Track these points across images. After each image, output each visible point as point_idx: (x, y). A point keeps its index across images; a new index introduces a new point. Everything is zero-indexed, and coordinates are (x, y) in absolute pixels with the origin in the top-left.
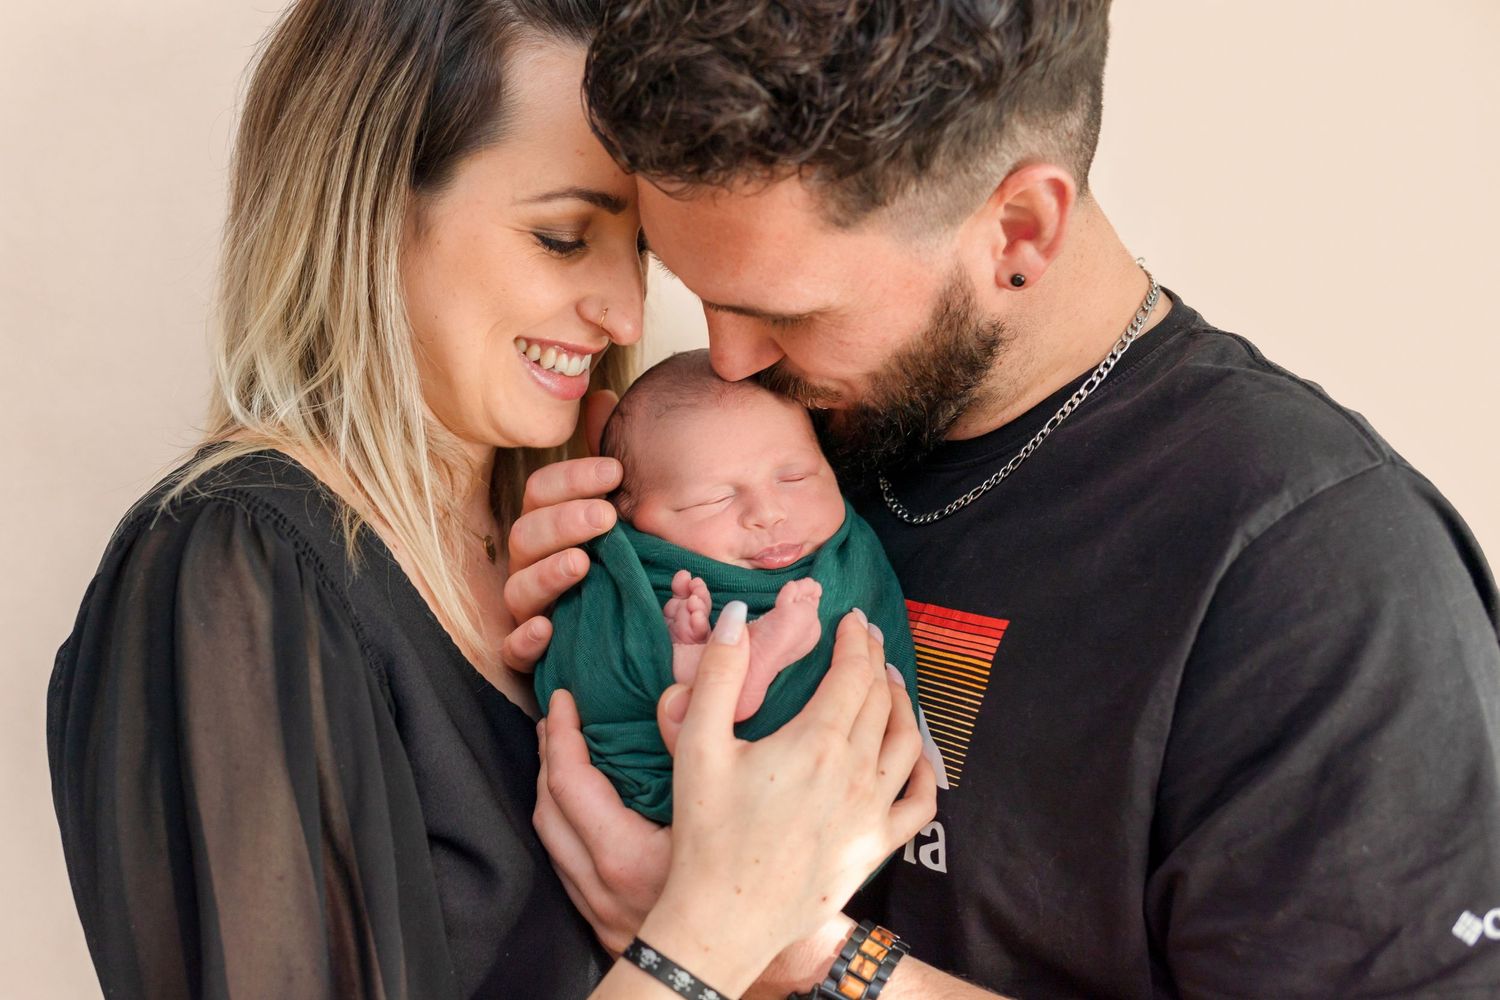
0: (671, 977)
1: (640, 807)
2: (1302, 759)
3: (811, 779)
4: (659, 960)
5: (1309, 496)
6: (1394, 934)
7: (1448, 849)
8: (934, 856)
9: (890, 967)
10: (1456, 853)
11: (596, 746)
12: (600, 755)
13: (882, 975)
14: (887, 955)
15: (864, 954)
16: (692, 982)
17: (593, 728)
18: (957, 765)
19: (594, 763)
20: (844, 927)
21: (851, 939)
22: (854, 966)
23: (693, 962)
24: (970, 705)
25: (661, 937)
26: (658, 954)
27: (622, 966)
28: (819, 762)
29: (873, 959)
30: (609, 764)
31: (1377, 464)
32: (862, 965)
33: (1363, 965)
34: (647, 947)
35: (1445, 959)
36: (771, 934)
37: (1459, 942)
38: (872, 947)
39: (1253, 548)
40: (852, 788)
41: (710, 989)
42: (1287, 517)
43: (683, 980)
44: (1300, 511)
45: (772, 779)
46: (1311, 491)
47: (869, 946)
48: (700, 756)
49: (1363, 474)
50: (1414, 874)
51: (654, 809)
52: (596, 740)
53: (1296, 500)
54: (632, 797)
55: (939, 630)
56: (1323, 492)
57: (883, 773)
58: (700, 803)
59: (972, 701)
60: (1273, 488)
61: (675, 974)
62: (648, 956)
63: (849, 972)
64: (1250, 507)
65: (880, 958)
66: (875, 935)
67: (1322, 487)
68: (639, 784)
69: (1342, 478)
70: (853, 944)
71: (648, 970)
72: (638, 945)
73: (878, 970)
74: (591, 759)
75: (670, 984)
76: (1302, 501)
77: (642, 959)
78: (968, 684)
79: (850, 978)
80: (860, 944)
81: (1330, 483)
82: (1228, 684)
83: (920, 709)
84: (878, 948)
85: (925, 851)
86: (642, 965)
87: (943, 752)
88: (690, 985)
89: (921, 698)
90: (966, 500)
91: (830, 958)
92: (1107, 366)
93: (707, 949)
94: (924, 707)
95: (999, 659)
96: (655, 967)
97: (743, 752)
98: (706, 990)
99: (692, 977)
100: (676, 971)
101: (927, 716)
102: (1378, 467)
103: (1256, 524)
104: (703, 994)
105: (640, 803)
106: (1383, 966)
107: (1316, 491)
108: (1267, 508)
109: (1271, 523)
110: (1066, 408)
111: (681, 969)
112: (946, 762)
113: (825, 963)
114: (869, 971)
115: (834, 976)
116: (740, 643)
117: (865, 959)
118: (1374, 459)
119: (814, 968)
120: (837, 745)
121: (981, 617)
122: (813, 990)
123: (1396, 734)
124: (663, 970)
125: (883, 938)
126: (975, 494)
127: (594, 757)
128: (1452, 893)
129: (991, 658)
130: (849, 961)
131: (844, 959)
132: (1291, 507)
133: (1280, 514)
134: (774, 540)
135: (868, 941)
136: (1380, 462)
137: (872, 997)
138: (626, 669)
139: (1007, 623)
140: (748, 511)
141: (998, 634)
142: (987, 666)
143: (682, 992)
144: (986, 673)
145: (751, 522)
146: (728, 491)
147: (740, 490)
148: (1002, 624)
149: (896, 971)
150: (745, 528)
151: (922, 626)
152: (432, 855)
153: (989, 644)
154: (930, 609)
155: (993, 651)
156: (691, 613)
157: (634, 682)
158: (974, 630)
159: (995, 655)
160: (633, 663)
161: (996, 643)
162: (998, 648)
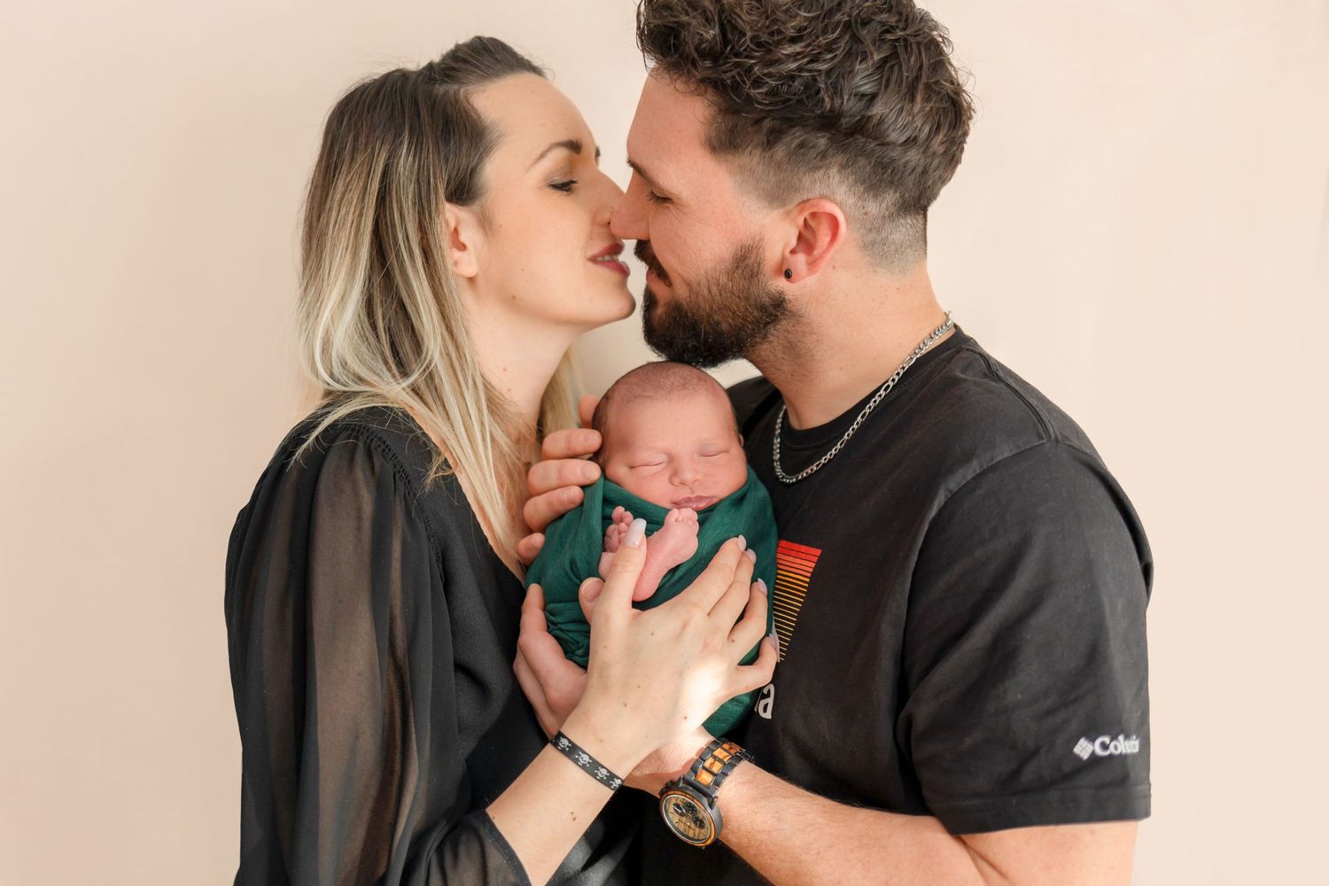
0: (577, 757)
1: (577, 659)
2: (979, 637)
3: (677, 637)
4: (570, 746)
5: (990, 464)
6: (1035, 752)
7: (1073, 696)
8: (765, 707)
9: (731, 766)
10: (1076, 700)
11: (552, 619)
12: (555, 624)
13: (725, 771)
14: (731, 758)
15: (715, 758)
16: (591, 761)
17: (551, 606)
18: (786, 641)
19: (549, 631)
20: (704, 740)
21: (708, 747)
22: (707, 764)
23: (591, 747)
25: (574, 732)
26: (570, 742)
27: (549, 748)
28: (685, 626)
29: (721, 761)
30: (561, 630)
31: (1042, 442)
32: (712, 764)
33: (1017, 772)
34: (565, 737)
35: (1067, 769)
36: (647, 736)
37: (1078, 758)
38: (721, 753)
39: (954, 499)
41: (603, 767)
42: (974, 478)
43: (585, 759)
44: (983, 473)
45: (652, 634)
46: (992, 460)
47: (719, 753)
49: (1032, 448)
50: (1050, 712)
52: (551, 614)
53: (981, 467)
54: (573, 653)
55: (787, 558)
56: (1000, 461)
57: (733, 641)
59: (798, 604)
60: (966, 458)
61: (579, 755)
62: (564, 742)
63: (704, 768)
64: (950, 471)
65: (725, 760)
66: (726, 746)
67: (1000, 458)
68: (578, 643)
69: (1014, 452)
70: (709, 750)
71: (563, 751)
72: (560, 735)
73: (723, 768)
74: (548, 627)
75: (576, 761)
76: (985, 467)
77: (561, 745)
78: (797, 593)
80: (713, 751)
81: (1006, 455)
82: (938, 588)
84: (725, 754)
85: (763, 702)
86: (560, 749)
88: (589, 763)
90: (812, 470)
91: (693, 759)
93: (601, 741)
96: (567, 749)
97: (638, 618)
98: (600, 768)
99: (591, 758)
100: (581, 753)
102: (1044, 444)
103: (954, 482)
104: (598, 770)
105: (577, 656)
106: (1028, 774)
107: (995, 461)
108: (961, 472)
109: (965, 482)
110: (871, 404)
111: (584, 752)
113: (690, 761)
114: (717, 768)
115: (694, 770)
116: (640, 547)
118: (1040, 437)
119: (683, 763)
120: (698, 619)
121: (808, 547)
122: (680, 779)
123: (1040, 619)
124: (572, 751)
125: (731, 748)
126: (817, 466)
127: (552, 626)
128: (1074, 726)
130: (704, 761)
131: (702, 758)
132: (978, 471)
133: (970, 477)
135: (719, 750)
136: (1045, 441)
137: (717, 784)
138: (572, 568)
139: (820, 551)
140: (675, 473)
141: (815, 559)
142: (808, 580)
143: (583, 767)
144: (807, 585)
145: (676, 481)
146: (663, 458)
147: (671, 459)
148: (818, 552)
149: (736, 769)
150: (672, 484)
151: (779, 556)
152: (456, 677)
153: (810, 566)
154: (784, 543)
155: (811, 570)
156: (620, 533)
157: (576, 576)
158: (804, 556)
159: (812, 573)
160: (575, 564)
161: (813, 565)
162: (814, 568)
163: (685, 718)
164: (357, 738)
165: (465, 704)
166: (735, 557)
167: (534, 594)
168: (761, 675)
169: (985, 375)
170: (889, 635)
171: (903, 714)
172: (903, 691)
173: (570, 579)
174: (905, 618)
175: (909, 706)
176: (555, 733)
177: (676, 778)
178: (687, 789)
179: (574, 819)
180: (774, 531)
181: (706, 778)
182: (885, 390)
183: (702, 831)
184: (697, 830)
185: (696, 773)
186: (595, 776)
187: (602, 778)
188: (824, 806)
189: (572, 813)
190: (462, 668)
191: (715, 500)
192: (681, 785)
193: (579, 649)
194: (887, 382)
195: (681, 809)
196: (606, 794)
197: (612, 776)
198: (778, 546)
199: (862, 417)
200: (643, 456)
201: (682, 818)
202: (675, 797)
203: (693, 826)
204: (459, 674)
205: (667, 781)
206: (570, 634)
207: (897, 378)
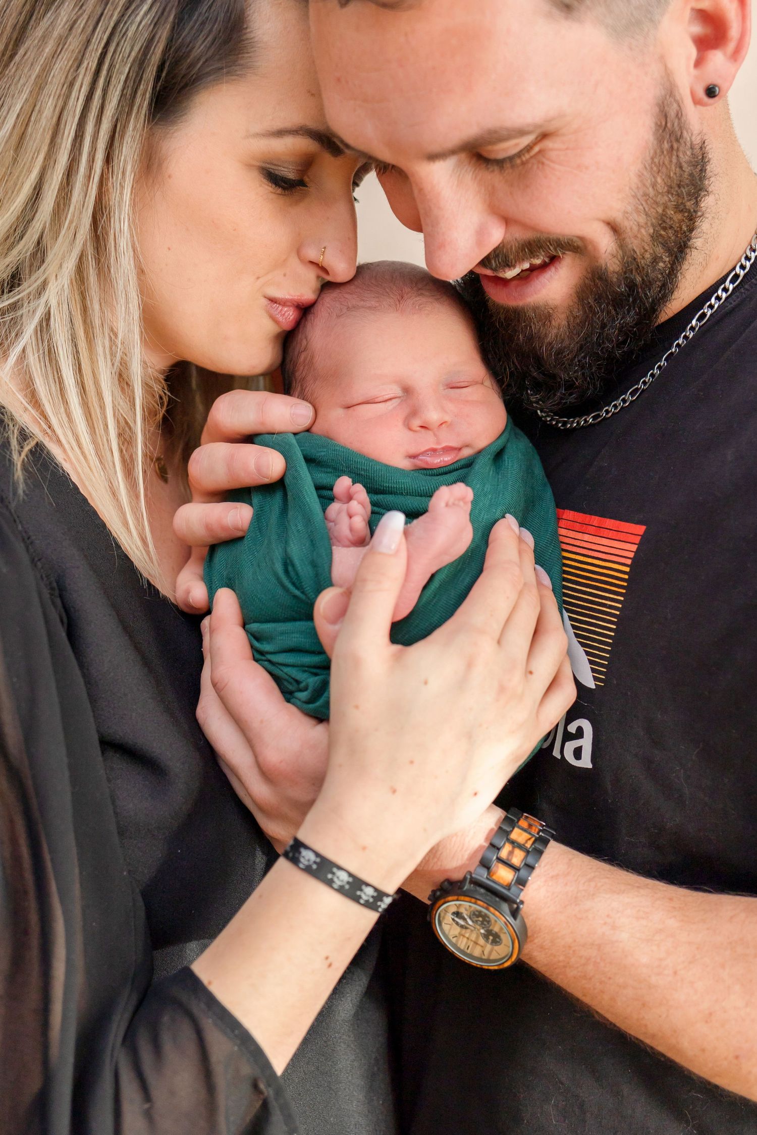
0: (330, 876)
1: (299, 703)
3: (462, 684)
4: (318, 860)
8: (578, 753)
9: (537, 851)
11: (258, 644)
12: (261, 653)
13: (530, 860)
14: (534, 843)
15: (513, 842)
16: (351, 880)
17: (254, 627)
18: (602, 665)
19: (256, 661)
20: (494, 816)
21: (500, 828)
22: (504, 853)
23: (351, 860)
24: (611, 607)
25: (320, 838)
26: (317, 855)
27: (282, 864)
28: (470, 665)
29: (521, 847)
30: (270, 661)
32: (511, 853)
34: (307, 847)
36: (425, 830)
38: (520, 835)
40: (502, 689)
41: (368, 885)
43: (342, 878)
45: (426, 683)
47: (518, 835)
48: (357, 662)
51: (311, 706)
52: (257, 638)
54: (291, 693)
55: (579, 536)
57: (531, 672)
58: (357, 707)
59: (614, 604)
61: (333, 873)
62: (307, 857)
63: (500, 860)
65: (528, 845)
66: (523, 823)
68: (297, 681)
70: (503, 831)
71: (308, 870)
72: (298, 845)
73: (526, 857)
74: (254, 655)
75: (329, 883)
77: (302, 860)
78: (608, 587)
79: (500, 866)
80: (509, 832)
83: (564, 612)
84: (525, 836)
85: (570, 746)
86: (301, 866)
87: (587, 653)
88: (348, 883)
89: (565, 602)
91: (481, 847)
92: (743, 267)
93: (364, 848)
94: (568, 610)
95: (638, 563)
96: (315, 867)
97: (397, 658)
98: (364, 887)
99: (350, 875)
100: (335, 870)
101: (571, 619)
104: (361, 890)
105: (299, 699)
111: (340, 868)
112: (591, 662)
113: (476, 851)
114: (518, 858)
115: (485, 864)
116: (397, 552)
117: (514, 847)
119: (466, 857)
120: (487, 646)
121: (618, 522)
122: (465, 878)
124: (322, 869)
125: (530, 826)
129: (629, 562)
130: (499, 849)
131: (494, 847)
134: (437, 441)
135: (516, 830)
137: (521, 882)
138: (286, 572)
139: (643, 528)
140: (414, 413)
141: (637, 539)
142: (627, 569)
143: (341, 890)
144: (626, 577)
145: (416, 423)
146: (396, 391)
147: (407, 391)
148: (641, 529)
149: (544, 856)
150: (410, 429)
151: (563, 532)
152: (105, 760)
153: (630, 549)
154: (569, 514)
155: (632, 555)
156: (351, 517)
157: (294, 584)
158: (611, 534)
159: (633, 559)
160: (293, 565)
161: (634, 548)
162: (636, 553)
163: (476, 794)
176: (291, 842)
177: (457, 876)
178: (476, 891)
179: (330, 965)
181: (504, 875)
182: (732, 282)
183: (496, 948)
184: (489, 947)
185: (488, 868)
186: (356, 899)
187: (367, 901)
188: (671, 899)
189: (327, 958)
190: (109, 745)
191: (467, 453)
192: (467, 887)
194: (734, 268)
195: (464, 919)
197: (380, 895)
198: (559, 519)
199: (699, 320)
200: (362, 388)
201: (464, 931)
202: (450, 906)
203: (482, 941)
204: (110, 753)
206: (286, 670)
207: (748, 264)
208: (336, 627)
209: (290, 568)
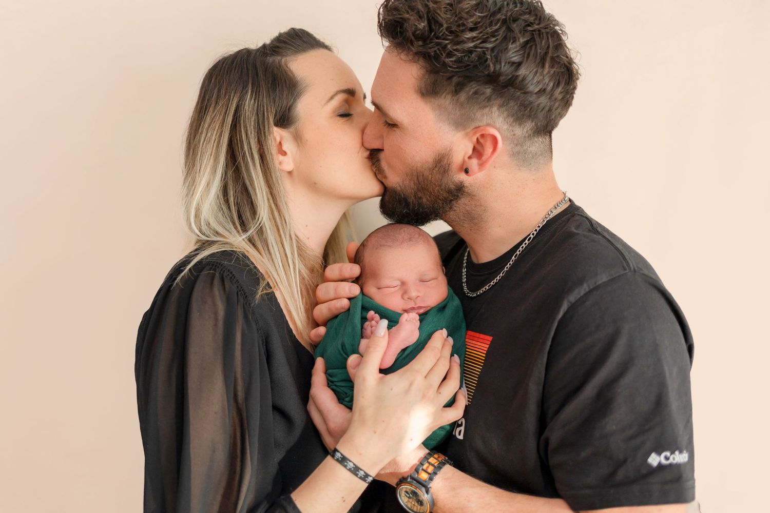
0: (346, 464)
1: (345, 403)
2: (590, 390)
3: (407, 392)
4: (342, 457)
5: (595, 286)
6: (625, 461)
7: (647, 427)
8: (460, 433)
9: (439, 468)
10: (649, 429)
11: (330, 378)
12: (332, 382)
13: (436, 471)
14: (439, 464)
15: (429, 463)
16: (354, 466)
17: (330, 371)
18: (471, 392)
19: (329, 386)
20: (423, 452)
21: (425, 457)
22: (425, 467)
23: (354, 458)
24: (477, 371)
25: (344, 449)
26: (342, 455)
27: (329, 458)
28: (411, 385)
29: (433, 465)
30: (335, 385)
31: (626, 272)
32: (428, 467)
33: (613, 473)
34: (338, 451)
35: (644, 471)
36: (387, 451)
37: (650, 466)
39: (573, 307)
41: (361, 470)
42: (585, 295)
43: (351, 465)
44: (590, 291)
45: (392, 389)
46: (596, 283)
47: (432, 460)
48: (364, 379)
49: (619, 276)
50: (633, 437)
52: (331, 376)
53: (589, 287)
54: (343, 399)
55: (472, 341)
56: (601, 284)
57: (440, 393)
60: (580, 282)
61: (347, 463)
62: (338, 455)
63: (423, 470)
64: (570, 290)
65: (436, 465)
66: (436, 456)
67: (600, 282)
68: (346, 393)
69: (609, 278)
70: (426, 458)
71: (337, 460)
72: (336, 450)
74: (328, 384)
75: (345, 466)
76: (592, 287)
77: (336, 456)
79: (423, 472)
80: (428, 459)
81: (604, 280)
82: (563, 362)
84: (436, 461)
85: (458, 429)
86: (335, 459)
88: (353, 467)
90: (485, 289)
91: (416, 464)
93: (361, 454)
95: (488, 353)
96: (340, 459)
97: (381, 378)
99: (354, 464)
100: (348, 461)
102: (627, 273)
103: (573, 297)
104: (359, 472)
105: (346, 401)
106: (620, 475)
107: (598, 284)
108: (577, 291)
109: (579, 297)
110: (520, 249)
111: (350, 461)
112: (468, 391)
113: (414, 466)
114: (431, 469)
115: (417, 471)
116: (384, 336)
117: (429, 465)
118: (625, 269)
119: (410, 467)
120: (419, 380)
121: (484, 335)
124: (343, 460)
125: (439, 457)
126: (488, 287)
127: (330, 383)
128: (648, 445)
129: (485, 352)
130: (423, 465)
131: (422, 464)
132: (587, 290)
133: (582, 293)
134: (416, 304)
135: (432, 458)
136: (628, 271)
137: (431, 479)
138: (342, 348)
139: (492, 338)
140: (405, 292)
141: (489, 343)
142: (484, 355)
143: (350, 470)
144: (484, 358)
145: (406, 297)
146: (398, 283)
147: (403, 283)
148: (490, 338)
149: (442, 470)
150: (404, 299)
151: (467, 340)
152: (273, 414)
153: (486, 347)
154: (470, 333)
155: (486, 349)
156: (372, 327)
157: (344, 352)
158: (481, 340)
159: (487, 351)
160: (345, 346)
161: (488, 346)
162: (488, 348)
163: (411, 440)
164: (214, 451)
165: (278, 430)
166: (441, 341)
167: (320, 363)
168: (456, 414)
169: (590, 231)
170: (534, 390)
171: (543, 437)
172: (543, 423)
173: (341, 355)
174: (543, 379)
175: (547, 433)
176: (333, 449)
177: (406, 476)
178: (412, 482)
179: (344, 501)
180: (464, 325)
181: (424, 476)
182: (529, 240)
183: (422, 507)
184: (419, 507)
185: (418, 473)
186: (356, 475)
187: (361, 476)
188: (496, 493)
189: (343, 498)
190: (277, 409)
191: (429, 308)
192: (409, 480)
193: (347, 397)
195: (409, 494)
196: (363, 486)
197: (367, 475)
198: (466, 334)
199: (515, 257)
200: (386, 282)
201: (409, 500)
202: (405, 487)
203: (416, 504)
204: (275, 412)
205: (400, 477)
206: (341, 388)
207: (535, 233)
208: (355, 370)
209: (344, 347)
